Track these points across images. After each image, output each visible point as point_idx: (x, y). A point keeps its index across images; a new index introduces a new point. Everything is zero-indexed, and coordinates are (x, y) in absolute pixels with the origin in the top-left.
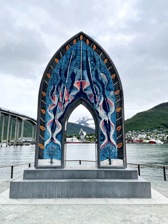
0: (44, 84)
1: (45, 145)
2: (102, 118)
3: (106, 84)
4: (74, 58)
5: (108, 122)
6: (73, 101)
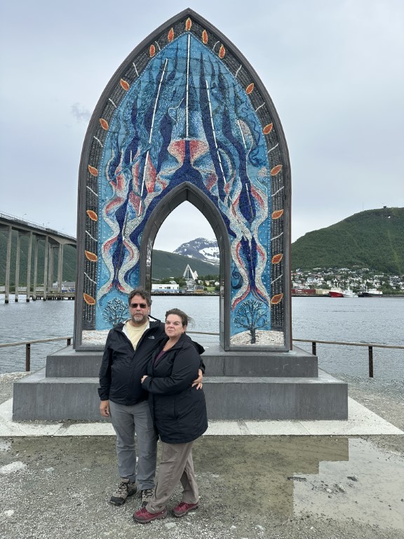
0: (92, 146)
1: (98, 298)
2: (238, 234)
3: (248, 149)
4: (169, 80)
5: (250, 244)
6: (166, 191)
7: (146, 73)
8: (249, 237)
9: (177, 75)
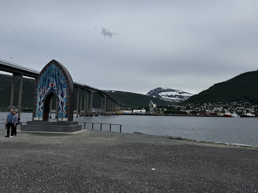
0: (36, 85)
1: (36, 112)
2: (60, 100)
3: (63, 85)
6: (48, 92)
7: (46, 72)
8: (62, 101)
9: (51, 72)
